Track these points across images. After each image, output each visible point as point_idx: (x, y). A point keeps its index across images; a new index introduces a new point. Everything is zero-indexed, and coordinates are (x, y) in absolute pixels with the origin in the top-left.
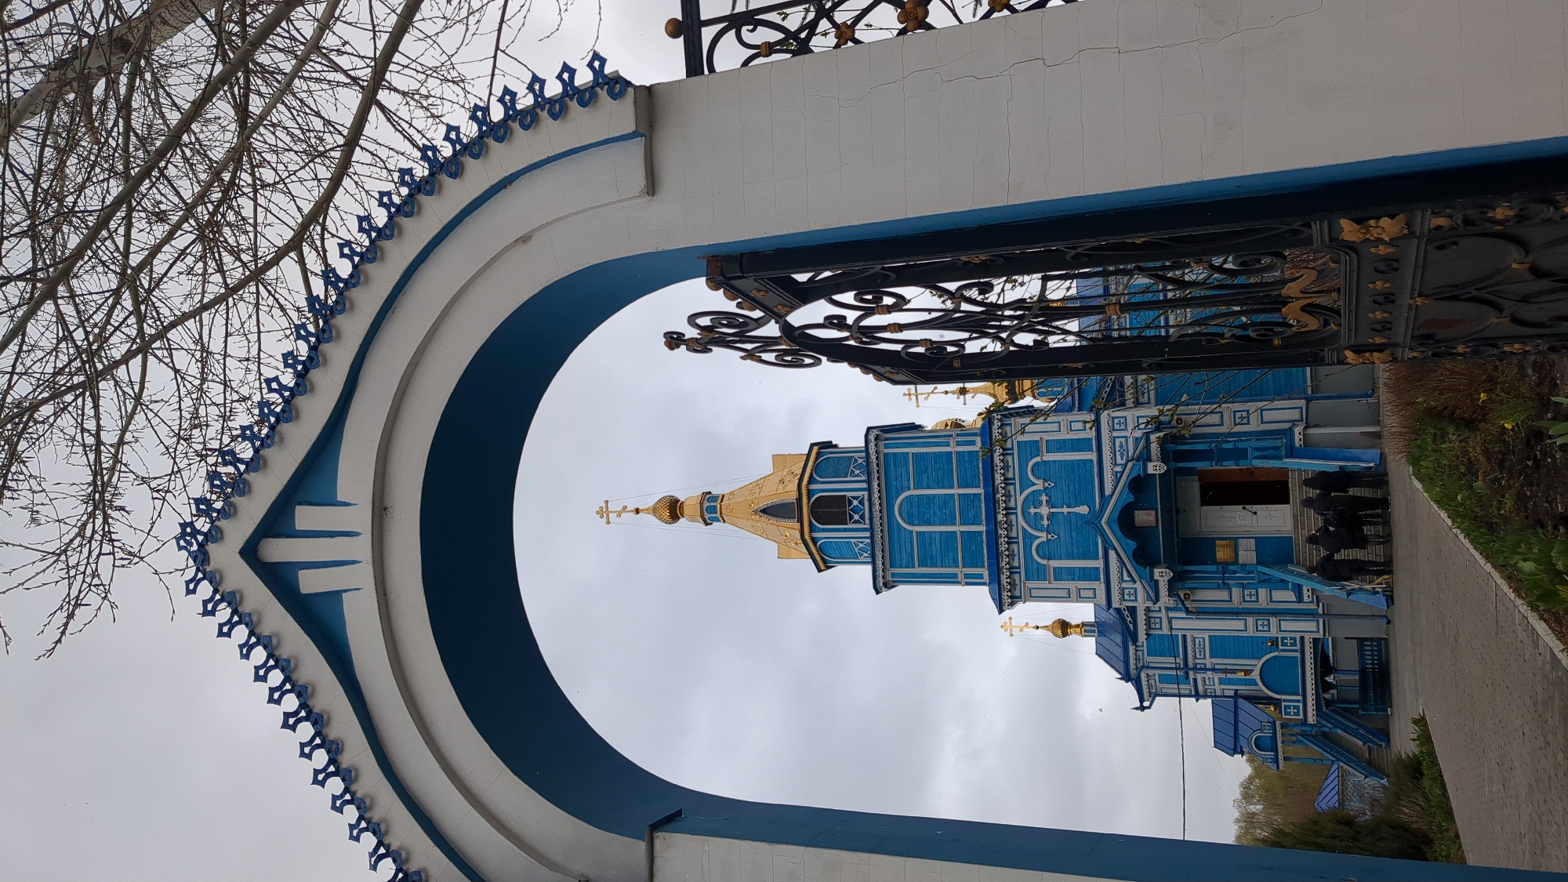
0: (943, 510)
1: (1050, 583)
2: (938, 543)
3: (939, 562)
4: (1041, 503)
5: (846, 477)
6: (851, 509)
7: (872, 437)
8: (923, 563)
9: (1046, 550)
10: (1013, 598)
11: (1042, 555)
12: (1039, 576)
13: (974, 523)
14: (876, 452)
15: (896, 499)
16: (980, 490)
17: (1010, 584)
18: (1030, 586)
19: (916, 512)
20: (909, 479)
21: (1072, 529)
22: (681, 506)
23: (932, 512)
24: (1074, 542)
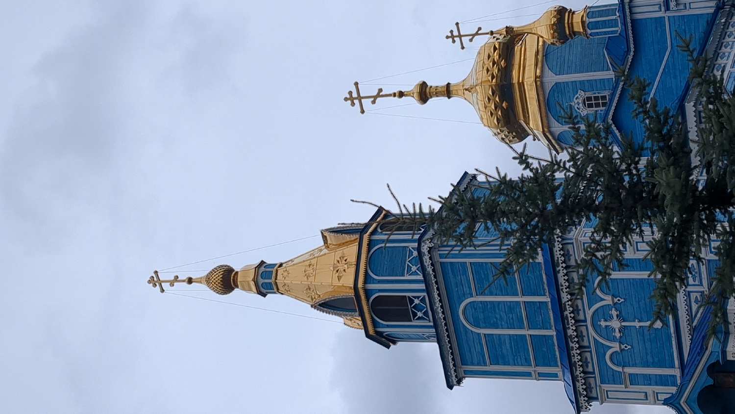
0: (509, 315)
1: (626, 387)
2: (508, 345)
3: (511, 361)
4: (611, 317)
5: (403, 275)
6: (413, 307)
7: (425, 249)
8: (495, 361)
9: (620, 359)
10: (590, 399)
11: (616, 363)
12: (614, 380)
13: (543, 328)
14: (432, 265)
15: (460, 306)
16: (546, 299)
17: (585, 390)
18: (606, 389)
19: (481, 316)
20: (470, 287)
21: (646, 340)
22: (234, 277)
23: (498, 316)
24: (649, 351)
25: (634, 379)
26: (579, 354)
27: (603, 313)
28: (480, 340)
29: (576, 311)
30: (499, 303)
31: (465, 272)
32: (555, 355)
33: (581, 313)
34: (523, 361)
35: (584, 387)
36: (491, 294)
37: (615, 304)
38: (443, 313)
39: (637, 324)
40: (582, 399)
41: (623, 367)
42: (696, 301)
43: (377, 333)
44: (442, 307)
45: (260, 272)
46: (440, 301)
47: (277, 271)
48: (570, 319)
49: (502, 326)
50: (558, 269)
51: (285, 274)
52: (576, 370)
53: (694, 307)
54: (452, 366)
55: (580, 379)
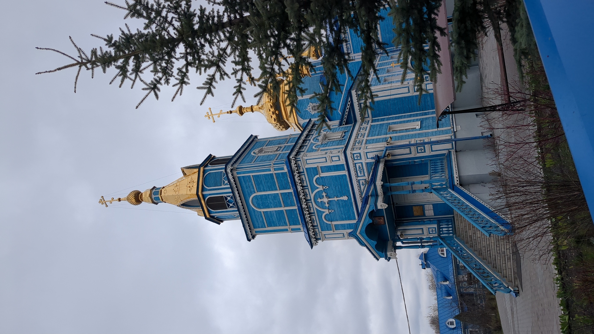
0: (274, 201)
1: (334, 232)
2: (275, 216)
3: (277, 224)
4: (323, 197)
5: (221, 186)
6: (228, 202)
7: (229, 170)
8: (270, 225)
9: (330, 218)
10: (317, 239)
11: (327, 220)
12: (328, 229)
13: (291, 206)
14: (233, 178)
15: (249, 198)
16: (291, 191)
17: (314, 235)
18: (324, 233)
19: (261, 202)
20: (253, 188)
21: (341, 206)
22: (140, 196)
23: (269, 202)
24: (343, 212)
25: (337, 227)
26: (310, 217)
27: (319, 195)
28: (261, 215)
29: (305, 195)
30: (269, 195)
31: (251, 181)
32: (298, 219)
33: (308, 196)
34: (283, 223)
35: (313, 233)
36: (264, 191)
37: (324, 190)
38: (241, 202)
39: (336, 199)
40: (313, 240)
41: (331, 221)
42: (363, 185)
43: (211, 216)
44: (240, 199)
45: (153, 192)
46: (240, 196)
47: (161, 191)
48: (303, 199)
49: (271, 206)
50: (294, 174)
51: (165, 192)
52: (309, 225)
53: (362, 187)
54: (249, 230)
55: (311, 229)
